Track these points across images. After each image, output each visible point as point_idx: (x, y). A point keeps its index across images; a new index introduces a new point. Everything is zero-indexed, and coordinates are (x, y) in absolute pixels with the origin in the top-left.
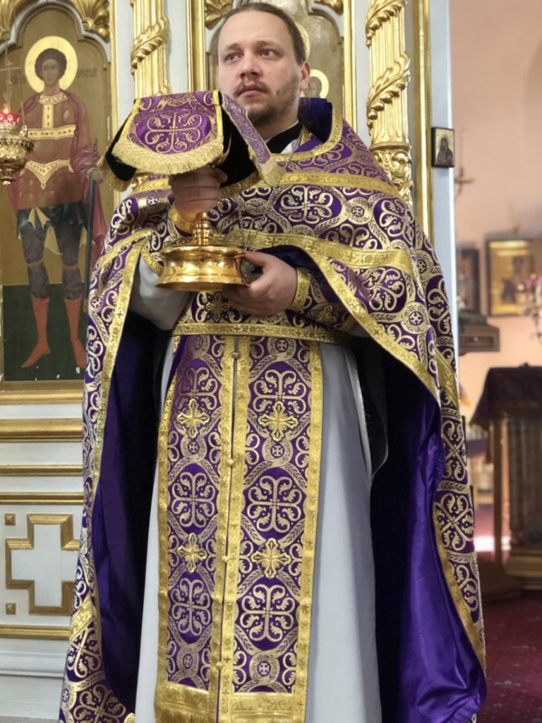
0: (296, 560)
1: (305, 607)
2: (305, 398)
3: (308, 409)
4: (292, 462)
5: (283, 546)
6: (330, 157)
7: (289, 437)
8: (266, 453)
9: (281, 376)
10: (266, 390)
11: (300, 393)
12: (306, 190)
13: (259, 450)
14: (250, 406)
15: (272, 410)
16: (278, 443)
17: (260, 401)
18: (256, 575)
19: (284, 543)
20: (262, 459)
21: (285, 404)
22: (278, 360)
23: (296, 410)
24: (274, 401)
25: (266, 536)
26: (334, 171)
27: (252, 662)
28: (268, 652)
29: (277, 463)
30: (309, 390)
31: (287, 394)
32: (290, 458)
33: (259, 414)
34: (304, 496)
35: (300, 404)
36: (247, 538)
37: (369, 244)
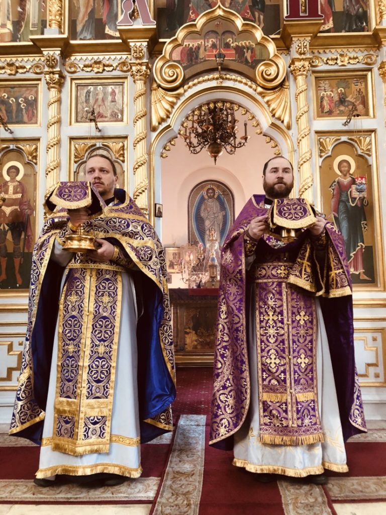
0: (111, 350)
1: (113, 367)
2: (116, 291)
3: (117, 295)
4: (110, 314)
5: (106, 345)
6: (126, 208)
7: (110, 305)
8: (101, 310)
9: (107, 283)
10: (102, 288)
11: (114, 289)
12: (117, 219)
13: (98, 309)
14: (96, 293)
15: (103, 295)
16: (105, 307)
17: (99, 292)
18: (96, 356)
19: (106, 343)
20: (99, 313)
21: (108, 293)
22: (107, 277)
23: (112, 295)
24: (104, 292)
25: (100, 341)
26: (127, 213)
27: (93, 388)
28: (99, 384)
29: (105, 314)
30: (117, 288)
31: (109, 289)
32: (109, 312)
33: (99, 297)
34: (114, 326)
35: (114, 293)
36: (93, 342)
37: (139, 238)
